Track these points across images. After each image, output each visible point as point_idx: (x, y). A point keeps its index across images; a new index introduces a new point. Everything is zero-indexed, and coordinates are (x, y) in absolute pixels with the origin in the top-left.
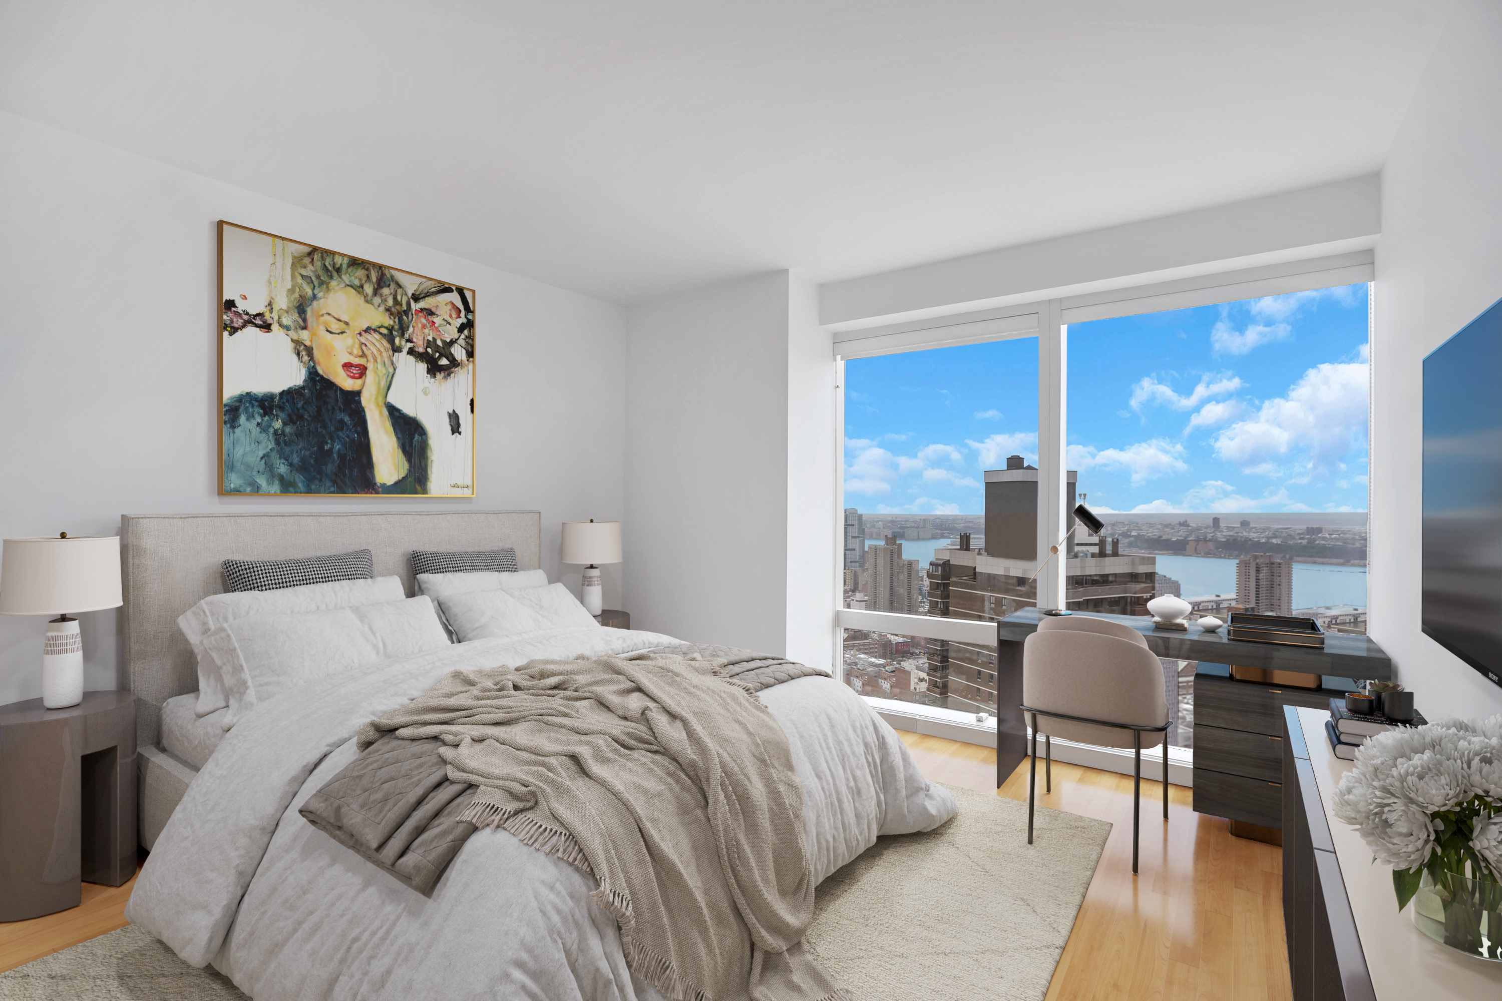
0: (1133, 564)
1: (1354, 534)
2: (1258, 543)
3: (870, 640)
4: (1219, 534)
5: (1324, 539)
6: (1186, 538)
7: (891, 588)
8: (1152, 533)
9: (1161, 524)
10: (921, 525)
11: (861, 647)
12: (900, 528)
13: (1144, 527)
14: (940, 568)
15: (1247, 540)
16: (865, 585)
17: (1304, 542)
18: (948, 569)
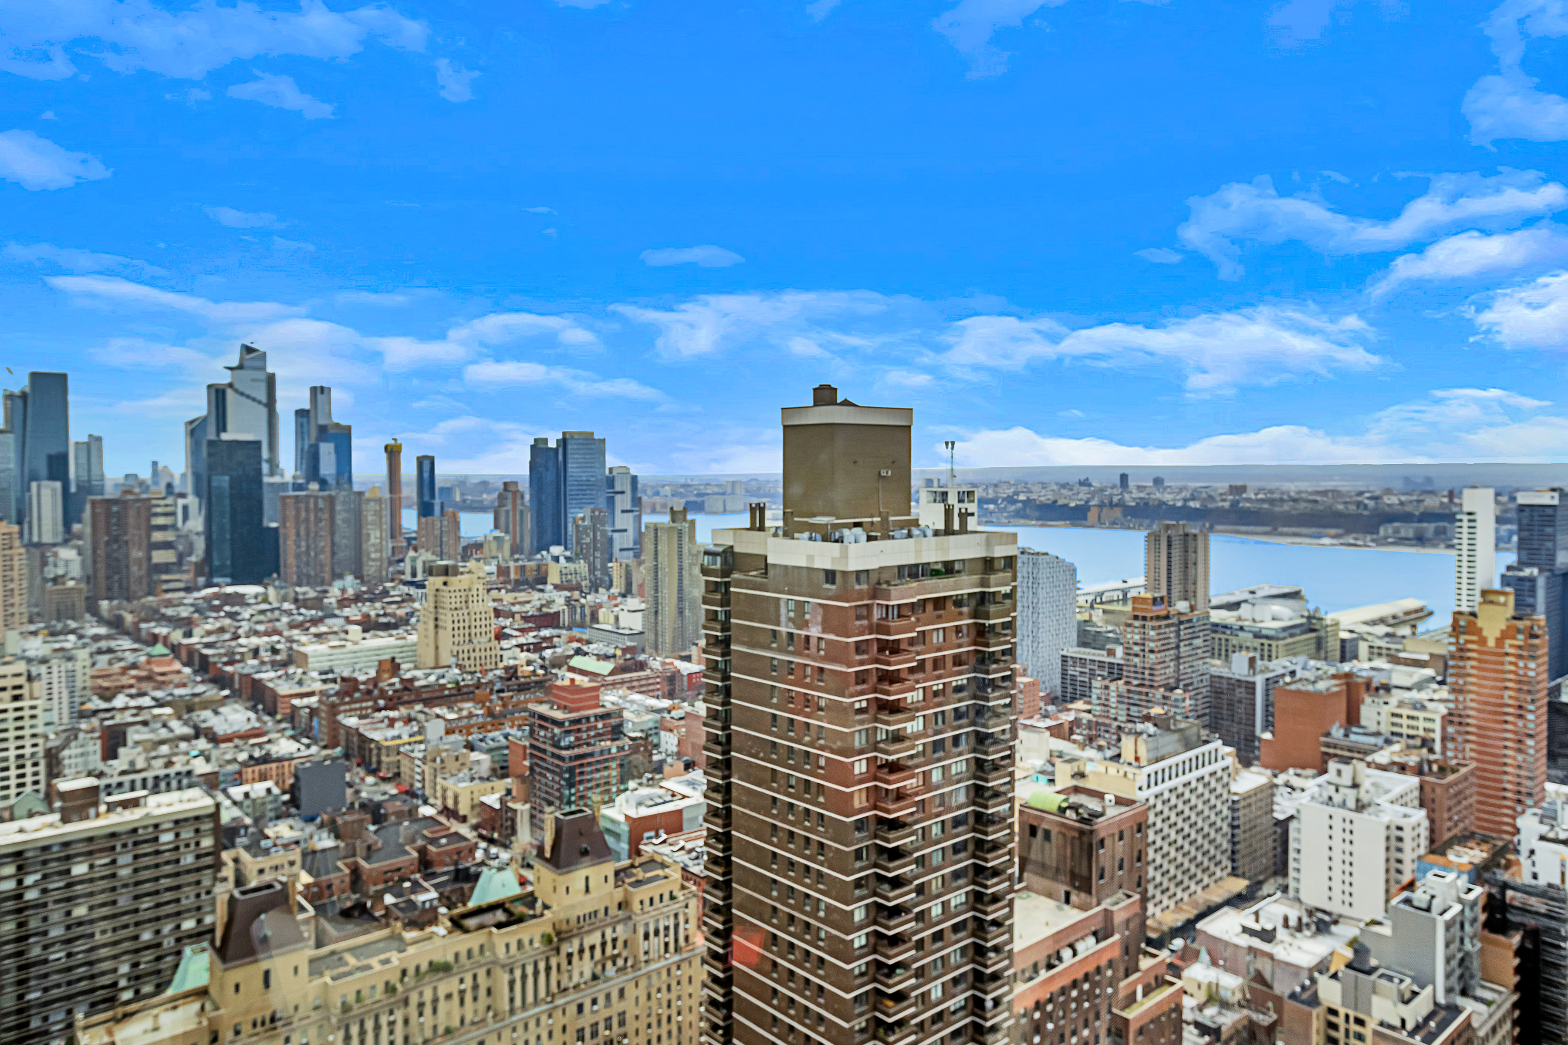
0: (988, 545)
1: (1283, 493)
2: (1174, 507)
3: (648, 672)
4: (1127, 497)
5: (1249, 500)
6: (1087, 502)
7: (680, 590)
8: (1044, 497)
9: (1057, 484)
10: (729, 490)
11: (635, 684)
12: (698, 495)
13: (1034, 489)
14: (719, 559)
15: (1162, 503)
16: (641, 586)
17: (1226, 505)
18: (730, 560)
